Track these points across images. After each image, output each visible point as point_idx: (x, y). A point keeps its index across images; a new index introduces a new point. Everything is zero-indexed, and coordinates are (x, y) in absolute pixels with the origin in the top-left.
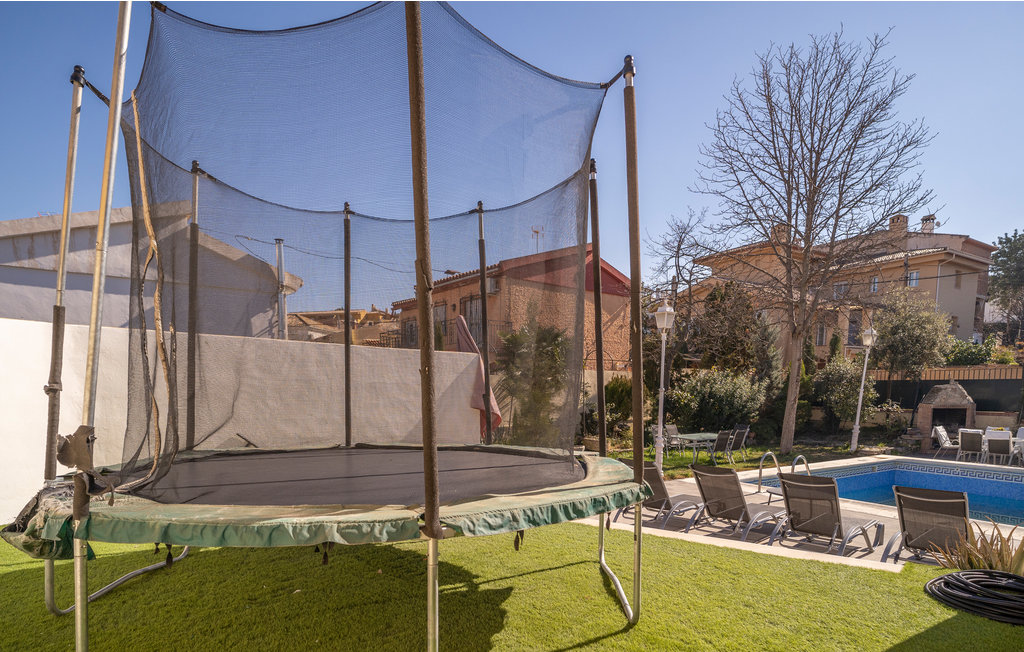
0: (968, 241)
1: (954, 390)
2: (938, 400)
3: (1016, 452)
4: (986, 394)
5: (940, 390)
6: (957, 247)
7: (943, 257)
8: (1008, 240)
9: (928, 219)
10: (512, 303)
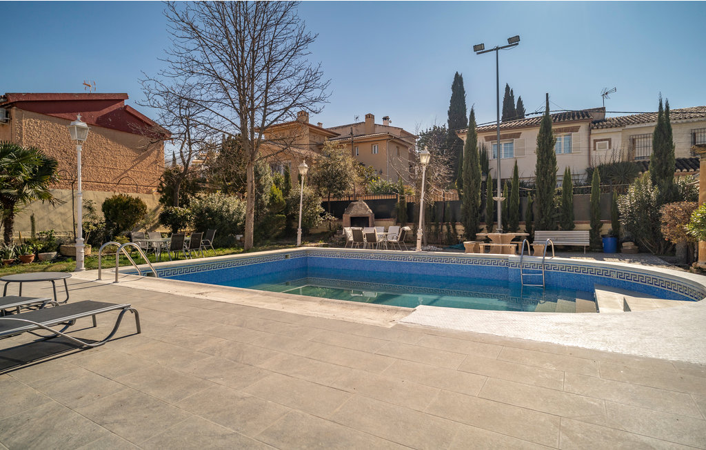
0: (403, 131)
1: (361, 205)
2: (352, 212)
3: (381, 240)
4: (382, 208)
5: (353, 205)
6: (397, 134)
7: (388, 137)
8: (424, 134)
9: (385, 119)
10: (24, 132)
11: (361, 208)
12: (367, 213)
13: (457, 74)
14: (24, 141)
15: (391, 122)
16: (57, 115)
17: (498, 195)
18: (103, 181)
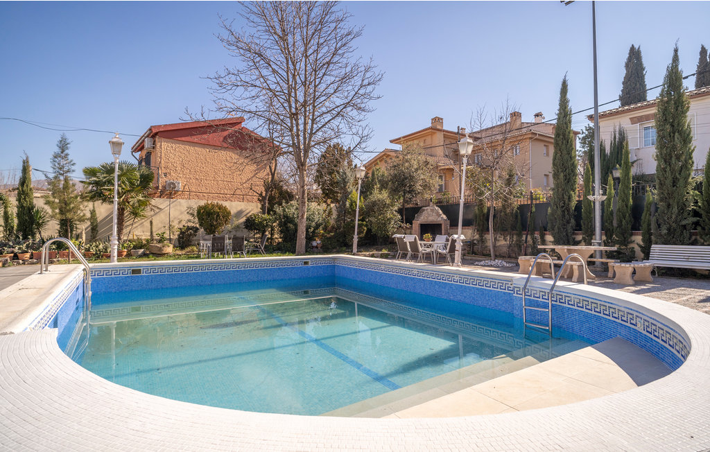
1: (433, 210)
2: (423, 218)
9: (538, 115)
10: (163, 155)
11: (433, 214)
12: (440, 219)
13: (632, 48)
14: (163, 162)
15: (544, 118)
16: (179, 139)
17: (596, 193)
18: (222, 192)
